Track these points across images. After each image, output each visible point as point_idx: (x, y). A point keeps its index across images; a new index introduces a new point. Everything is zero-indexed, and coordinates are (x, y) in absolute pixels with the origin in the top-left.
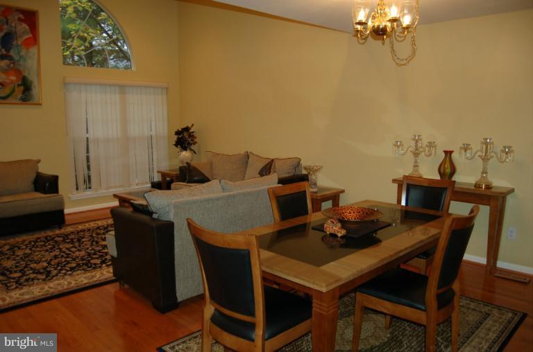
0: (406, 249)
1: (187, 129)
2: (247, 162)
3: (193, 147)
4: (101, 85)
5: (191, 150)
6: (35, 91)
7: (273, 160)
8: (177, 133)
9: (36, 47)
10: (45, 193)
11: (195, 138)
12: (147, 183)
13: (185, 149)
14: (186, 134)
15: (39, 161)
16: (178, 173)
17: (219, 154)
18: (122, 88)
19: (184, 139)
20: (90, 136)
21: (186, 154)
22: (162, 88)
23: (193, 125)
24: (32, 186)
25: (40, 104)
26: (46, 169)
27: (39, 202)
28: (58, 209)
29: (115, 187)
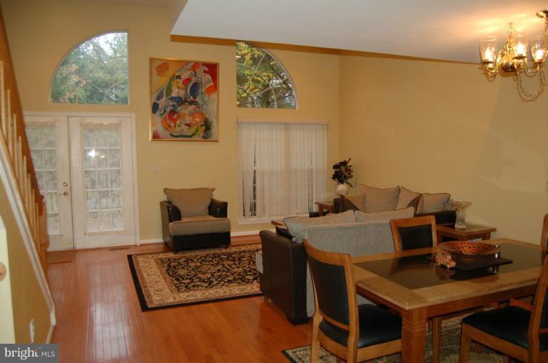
0: (511, 284)
1: (344, 163)
2: (398, 196)
3: (349, 180)
4: (268, 123)
5: (348, 183)
6: (214, 130)
7: (421, 195)
8: (335, 167)
9: (216, 93)
10: (216, 217)
11: (352, 171)
12: (306, 213)
13: (341, 182)
14: (343, 168)
15: (213, 190)
16: (332, 204)
17: (372, 188)
18: (287, 126)
19: (341, 172)
20: (258, 168)
21: (342, 188)
22: (323, 125)
23: (350, 159)
24: (207, 211)
25: (217, 141)
26: (219, 197)
27: (211, 224)
28: (225, 231)
29: (277, 215)
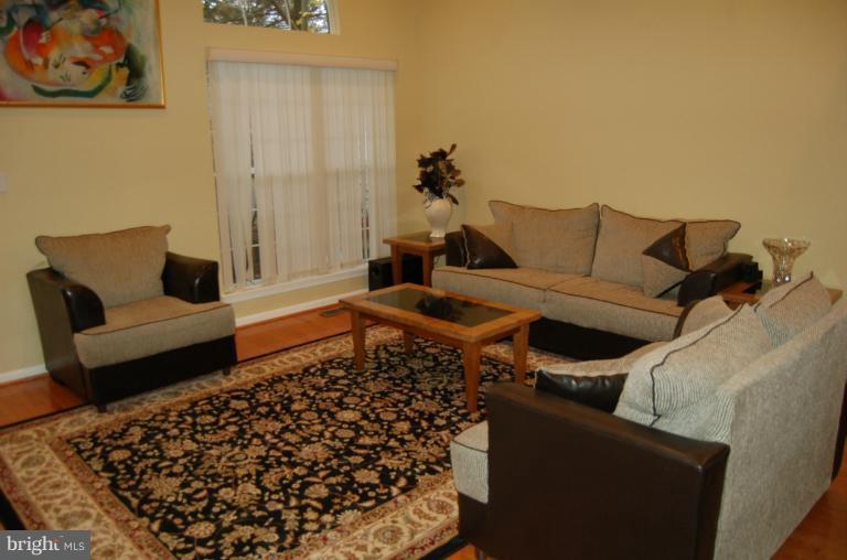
1: (441, 155)
2: (598, 227)
3: (453, 191)
4: (278, 64)
5: (449, 195)
6: (151, 78)
7: (684, 225)
8: (423, 162)
10: (194, 301)
11: (458, 172)
12: (359, 263)
13: (438, 193)
14: (441, 165)
15: (167, 229)
18: (316, 69)
19: (436, 175)
20: (259, 170)
21: (439, 205)
22: (386, 71)
23: (454, 147)
25: (162, 107)
29: (304, 274)
